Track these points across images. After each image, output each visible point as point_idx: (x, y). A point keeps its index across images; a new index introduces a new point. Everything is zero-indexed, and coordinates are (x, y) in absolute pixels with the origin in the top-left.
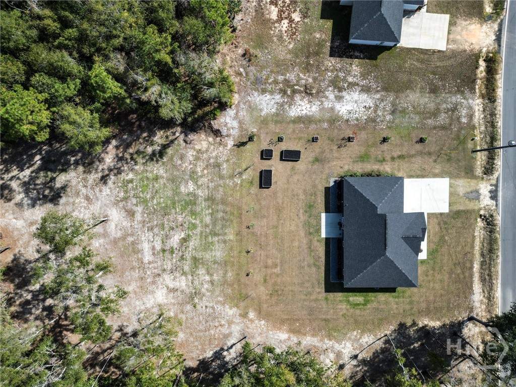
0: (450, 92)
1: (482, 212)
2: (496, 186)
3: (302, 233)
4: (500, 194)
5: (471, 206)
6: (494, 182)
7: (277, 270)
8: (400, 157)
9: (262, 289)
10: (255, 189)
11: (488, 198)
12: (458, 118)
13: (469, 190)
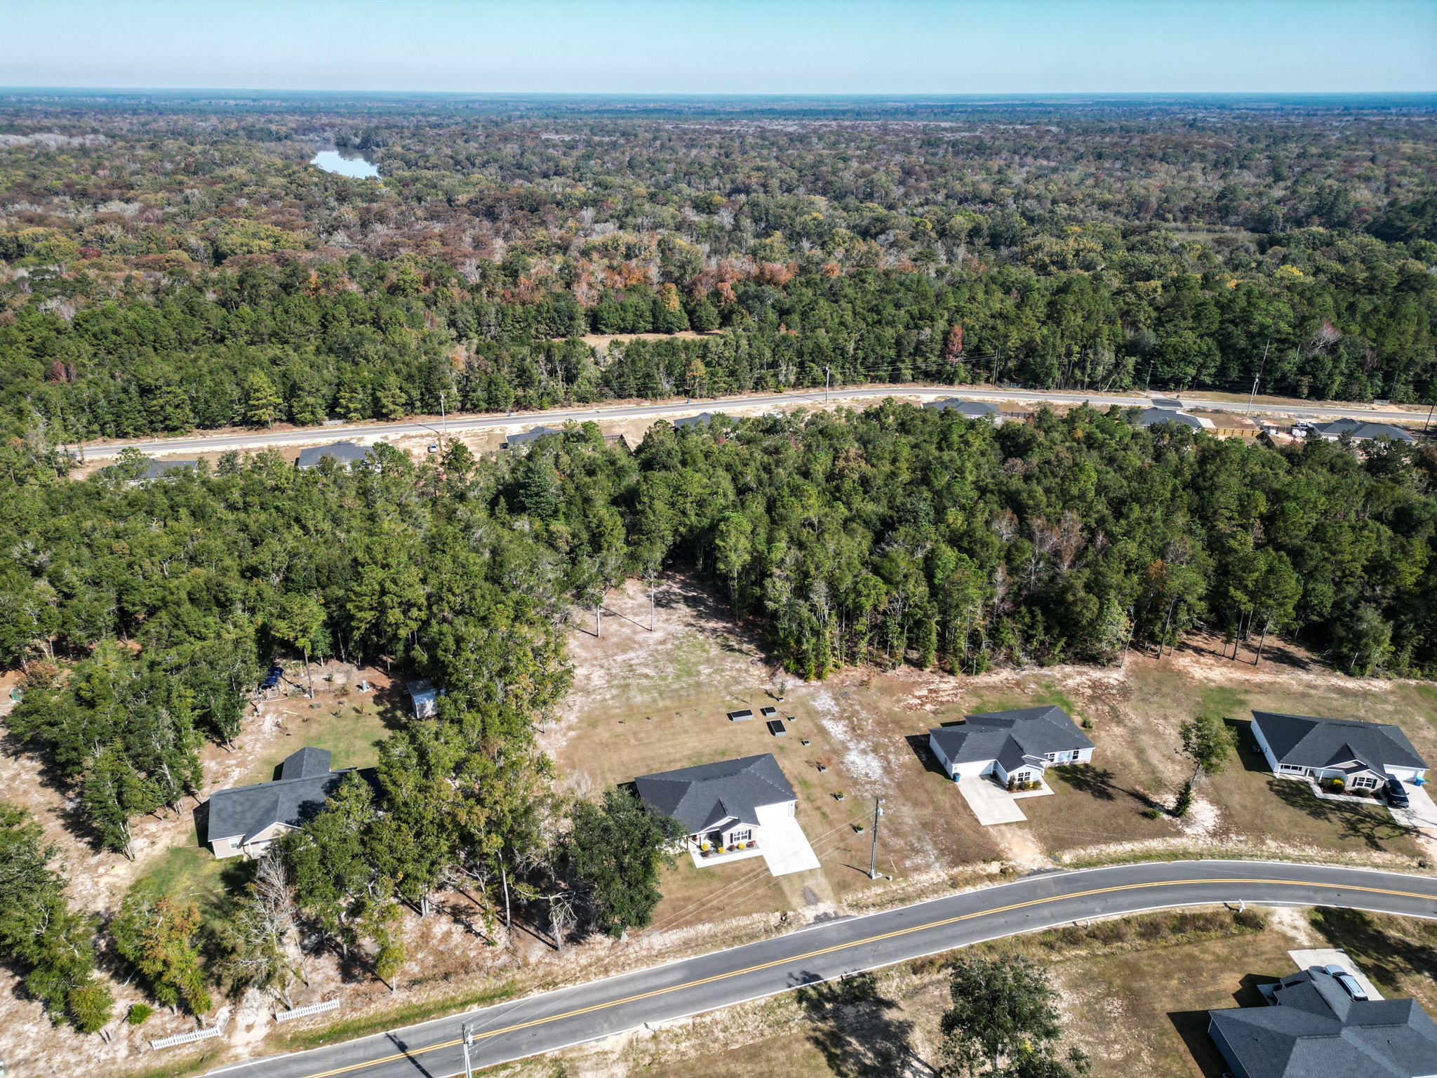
0: (935, 843)
1: (790, 913)
2: (837, 917)
3: (687, 752)
4: (828, 924)
5: (795, 900)
6: (841, 913)
7: (633, 742)
8: (824, 814)
9: (607, 735)
10: (725, 711)
11: (815, 913)
12: (907, 857)
13: (816, 891)
